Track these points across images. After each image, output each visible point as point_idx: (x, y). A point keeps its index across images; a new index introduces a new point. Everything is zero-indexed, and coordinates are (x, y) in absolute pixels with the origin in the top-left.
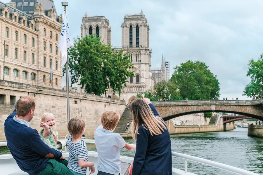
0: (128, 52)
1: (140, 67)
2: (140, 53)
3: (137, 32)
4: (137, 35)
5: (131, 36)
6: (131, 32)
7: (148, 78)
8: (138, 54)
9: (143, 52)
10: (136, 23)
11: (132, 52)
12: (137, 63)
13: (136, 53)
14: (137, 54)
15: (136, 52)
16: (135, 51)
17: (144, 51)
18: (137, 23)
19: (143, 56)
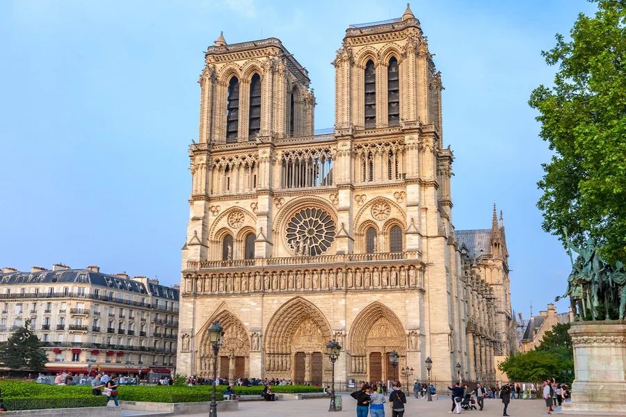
0: (360, 147)
1: (403, 195)
2: (401, 147)
3: (393, 82)
4: (393, 92)
5: (370, 95)
6: (370, 84)
7: (435, 237)
8: (394, 152)
9: (411, 142)
10: (387, 47)
11: (374, 146)
12: (393, 181)
13: (387, 149)
14: (391, 153)
15: (387, 145)
16: (383, 140)
17: (416, 136)
18: (391, 49)
19: (412, 155)
